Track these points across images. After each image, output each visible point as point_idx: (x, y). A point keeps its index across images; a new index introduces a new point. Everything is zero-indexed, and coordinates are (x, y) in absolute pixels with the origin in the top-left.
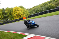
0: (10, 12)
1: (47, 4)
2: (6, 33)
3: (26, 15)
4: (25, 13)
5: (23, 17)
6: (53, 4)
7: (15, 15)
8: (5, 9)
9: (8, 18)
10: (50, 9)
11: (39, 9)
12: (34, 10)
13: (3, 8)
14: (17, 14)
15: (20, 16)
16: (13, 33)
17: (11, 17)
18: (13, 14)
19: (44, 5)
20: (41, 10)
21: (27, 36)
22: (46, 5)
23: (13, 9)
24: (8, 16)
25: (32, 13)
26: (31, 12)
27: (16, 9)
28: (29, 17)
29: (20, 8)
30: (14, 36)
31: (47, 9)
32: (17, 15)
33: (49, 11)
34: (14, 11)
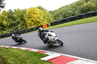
0: (22, 16)
1: (83, 4)
2: (15, 51)
3: (47, 21)
4: (47, 18)
5: (43, 24)
6: (92, 2)
7: (29, 21)
8: (14, 11)
9: (18, 26)
10: (87, 11)
11: (69, 12)
12: (61, 13)
13: (10, 10)
14: (32, 19)
15: (38, 22)
16: (26, 51)
17: (23, 25)
18: (26, 19)
19: (77, 4)
20: (73, 13)
21: (47, 55)
22: (81, 4)
23: (27, 11)
24: (18, 23)
25: (57, 18)
26: (56, 16)
27: (32, 11)
28: (52, 24)
29: (39, 10)
30: (27, 55)
31: (82, 11)
32: (32, 21)
33: (85, 15)
34: (28, 15)
